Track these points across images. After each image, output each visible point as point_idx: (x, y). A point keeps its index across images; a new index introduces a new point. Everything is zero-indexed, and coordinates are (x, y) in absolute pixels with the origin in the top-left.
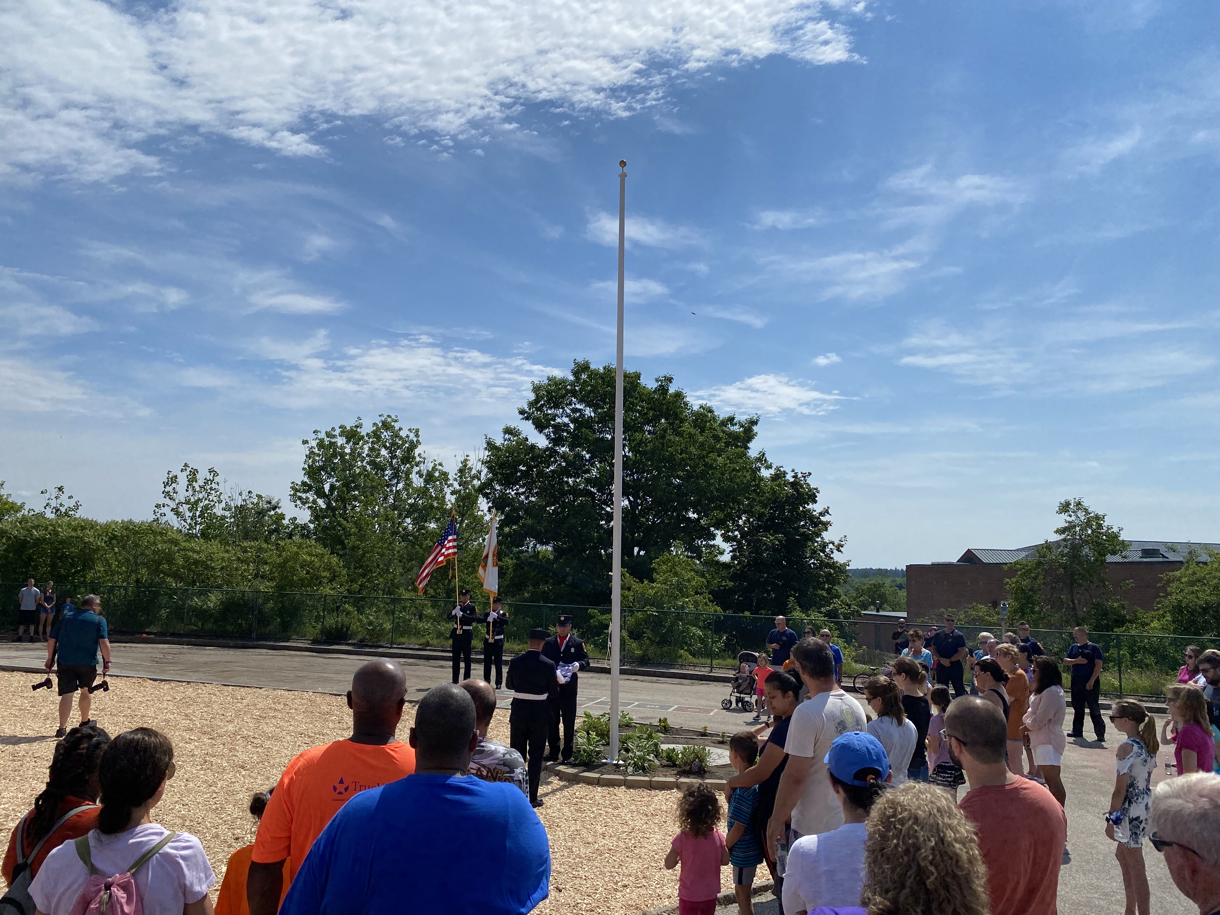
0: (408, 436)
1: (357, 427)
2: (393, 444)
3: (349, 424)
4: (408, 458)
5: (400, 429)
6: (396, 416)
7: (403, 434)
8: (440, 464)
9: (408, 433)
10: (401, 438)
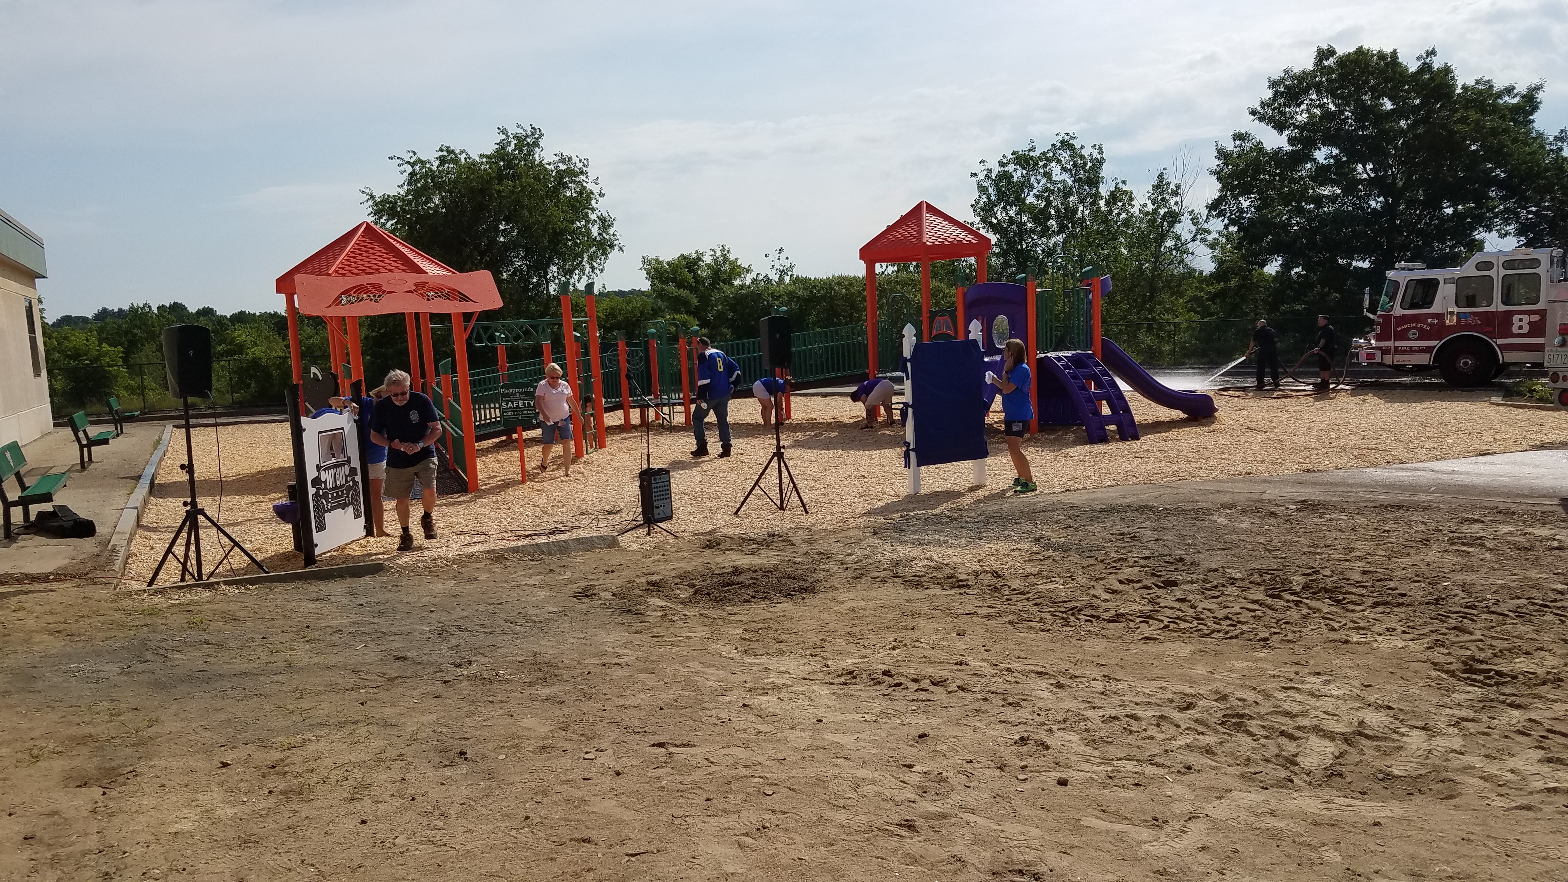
0: (1091, 155)
1: (1029, 150)
2: (1075, 165)
3: (1022, 147)
4: (1094, 181)
5: (1082, 147)
6: (1074, 133)
7: (1085, 153)
8: (1124, 182)
9: (1092, 150)
10: (1082, 157)
